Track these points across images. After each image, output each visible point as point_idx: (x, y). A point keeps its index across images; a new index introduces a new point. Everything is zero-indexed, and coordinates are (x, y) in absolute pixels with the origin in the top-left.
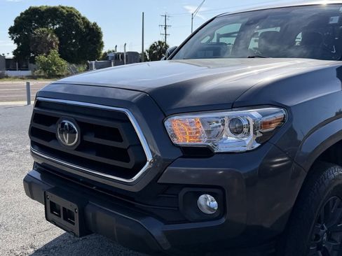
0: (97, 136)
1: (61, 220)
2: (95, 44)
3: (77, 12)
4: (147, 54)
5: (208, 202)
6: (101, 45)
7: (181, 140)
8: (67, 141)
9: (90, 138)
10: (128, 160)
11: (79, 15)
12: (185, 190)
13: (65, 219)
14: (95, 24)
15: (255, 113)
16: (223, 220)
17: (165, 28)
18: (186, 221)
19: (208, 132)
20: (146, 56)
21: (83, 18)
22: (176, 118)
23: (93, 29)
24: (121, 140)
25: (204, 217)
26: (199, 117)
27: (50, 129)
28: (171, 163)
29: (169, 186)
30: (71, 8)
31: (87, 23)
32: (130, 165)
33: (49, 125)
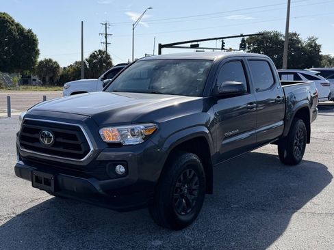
0: (64, 139)
1: (43, 185)
2: (29, 52)
3: (11, 18)
4: (87, 63)
5: (120, 169)
6: (37, 53)
7: (107, 140)
8: (46, 142)
9: (60, 140)
10: (81, 150)
11: (13, 22)
12: (109, 163)
13: (45, 184)
14: (30, 31)
15: (142, 126)
16: (127, 177)
17: (106, 37)
18: (110, 178)
19: (122, 135)
20: (86, 66)
21: (17, 25)
22: (105, 129)
23: (28, 36)
24: (77, 140)
25: (118, 176)
26: (116, 128)
27: (36, 136)
28: (102, 151)
29: (101, 162)
30: (4, 14)
31: (21, 30)
32: (82, 152)
33: (34, 133)
